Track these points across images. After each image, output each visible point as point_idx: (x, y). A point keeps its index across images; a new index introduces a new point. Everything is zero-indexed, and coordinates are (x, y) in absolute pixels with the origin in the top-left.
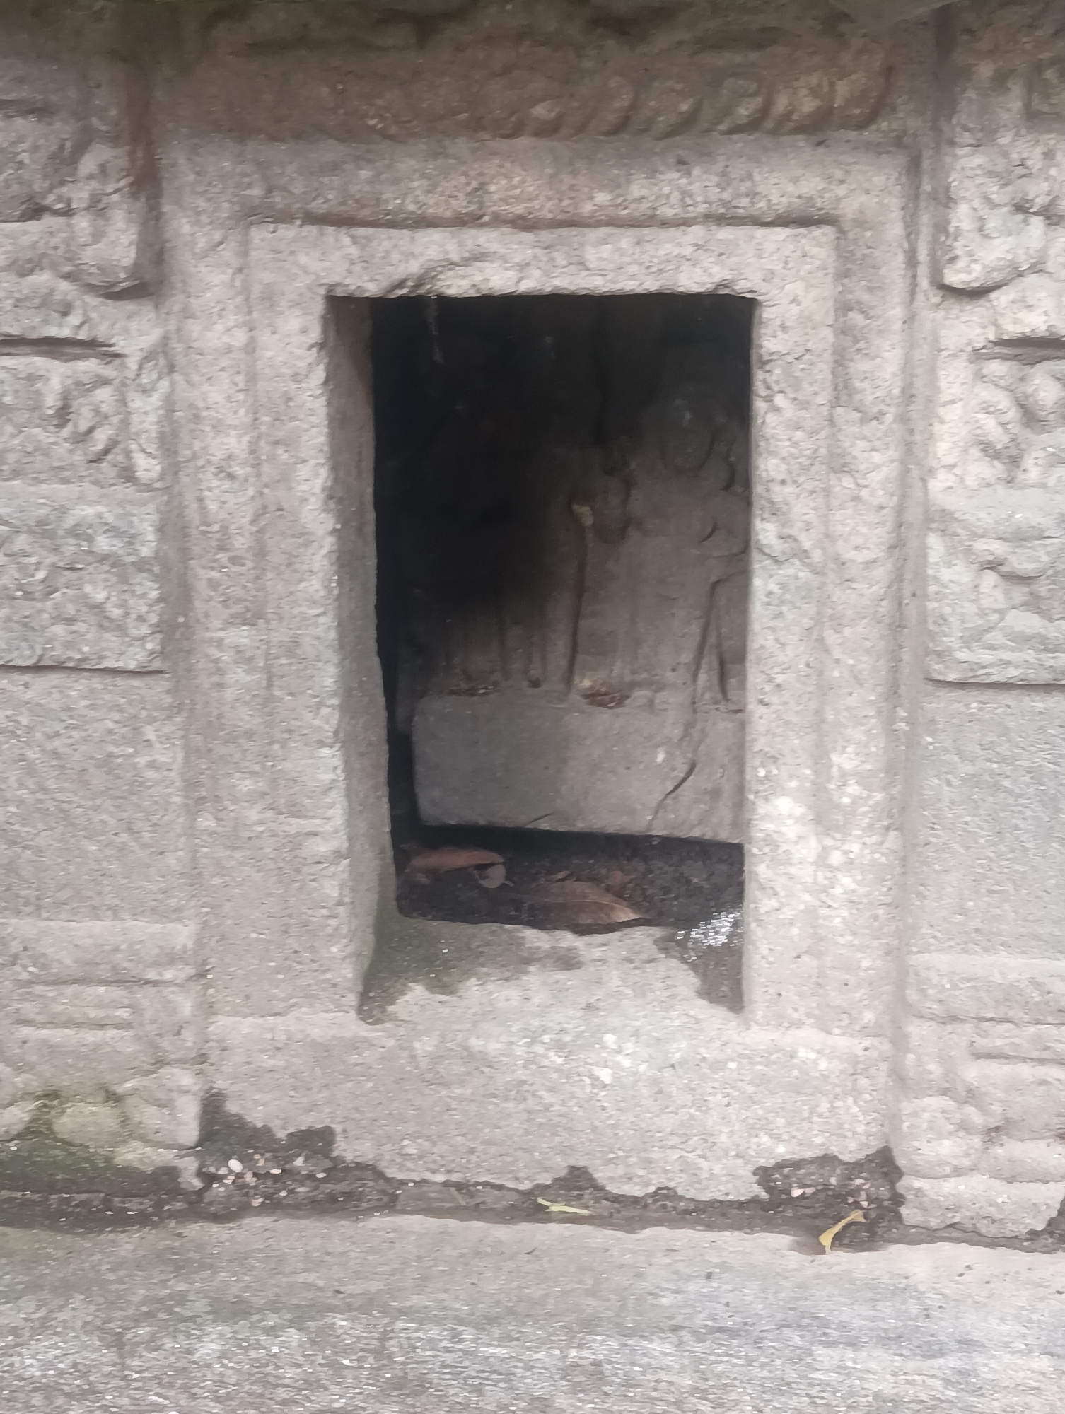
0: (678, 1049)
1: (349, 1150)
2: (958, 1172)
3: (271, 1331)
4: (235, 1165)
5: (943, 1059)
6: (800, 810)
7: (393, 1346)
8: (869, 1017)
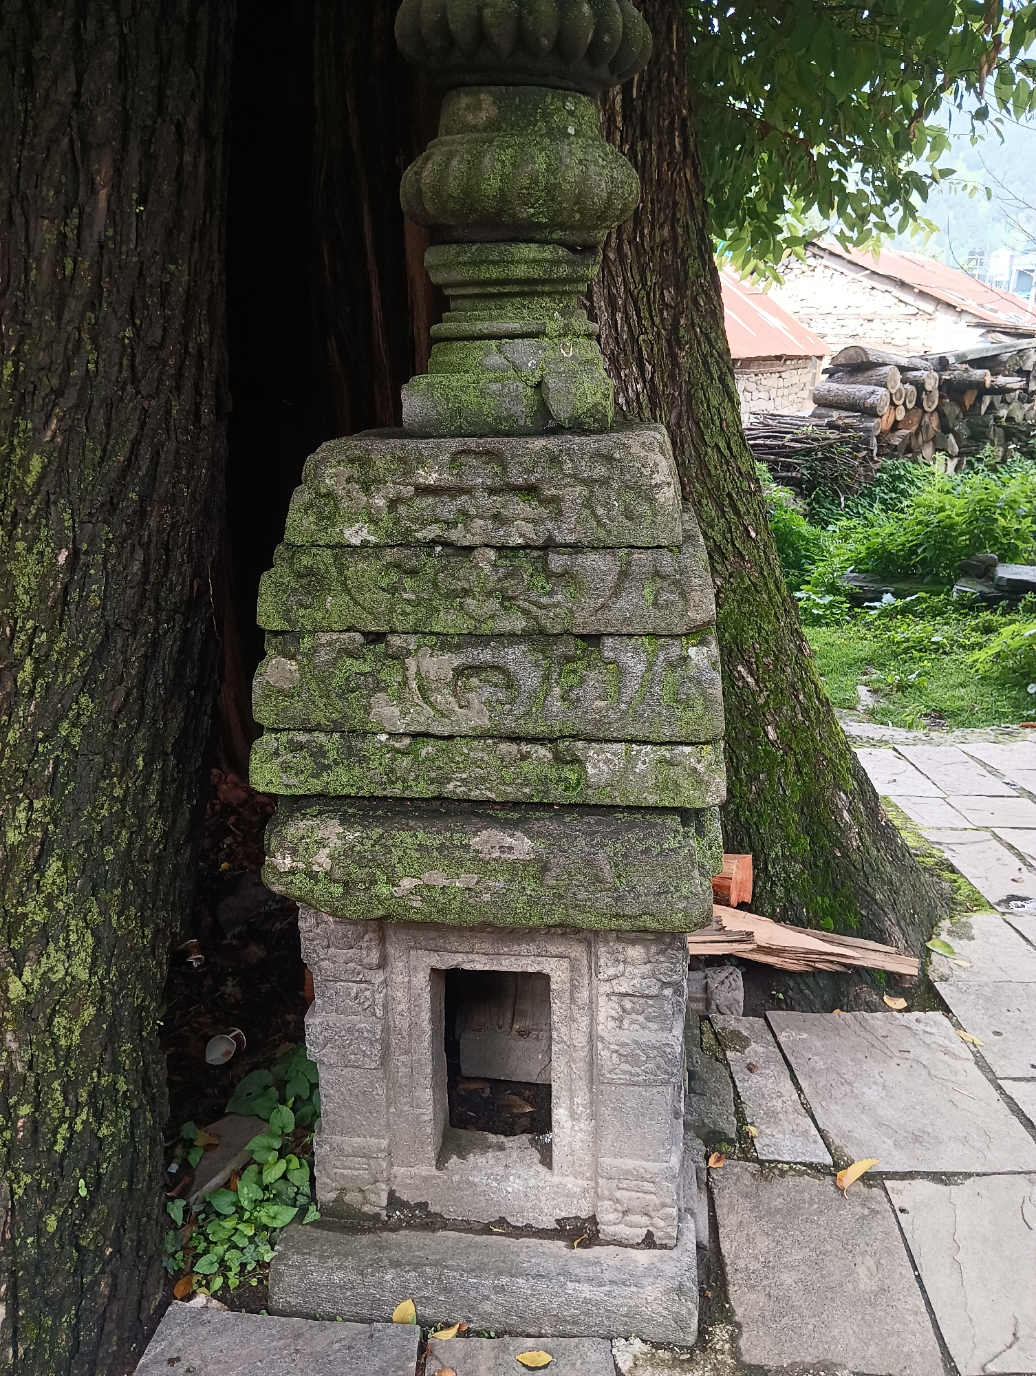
0: (532, 1183)
1: (432, 1209)
2: (615, 1224)
3: (407, 1272)
4: (398, 1213)
5: (609, 1190)
6: (566, 1113)
7: (443, 1277)
8: (588, 1175)
